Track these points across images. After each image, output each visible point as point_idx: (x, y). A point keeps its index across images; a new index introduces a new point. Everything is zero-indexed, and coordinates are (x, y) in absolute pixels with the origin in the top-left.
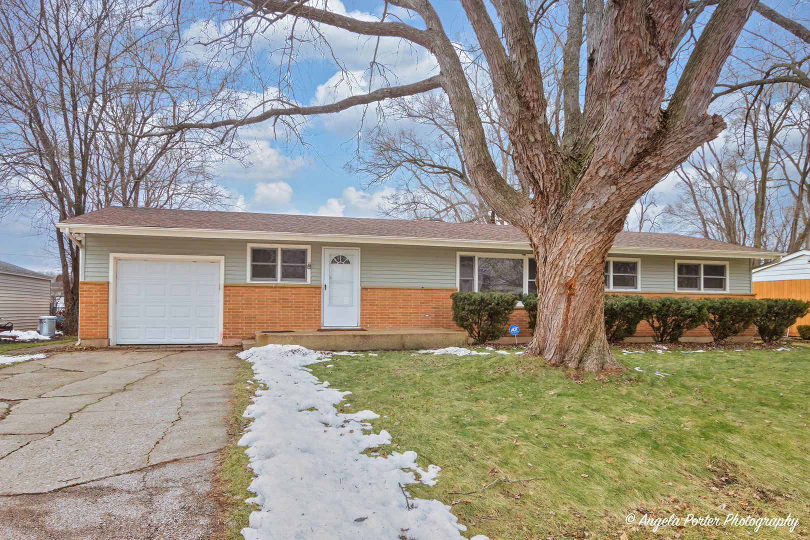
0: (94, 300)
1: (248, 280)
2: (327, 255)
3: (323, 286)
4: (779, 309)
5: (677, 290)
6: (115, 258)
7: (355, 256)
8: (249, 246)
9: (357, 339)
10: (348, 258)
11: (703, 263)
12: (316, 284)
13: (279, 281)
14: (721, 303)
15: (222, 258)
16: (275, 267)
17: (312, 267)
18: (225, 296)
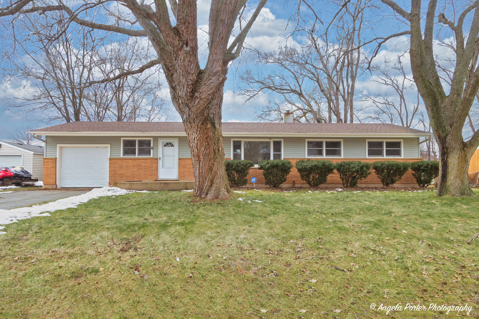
0: (49, 166)
1: (122, 156)
2: (161, 143)
3: (159, 158)
4: (424, 167)
5: (367, 157)
6: (60, 147)
7: (176, 142)
8: (122, 139)
9: (162, 185)
10: (173, 143)
11: (385, 141)
12: (155, 157)
13: (137, 156)
14: (382, 164)
15: (109, 145)
16: (136, 148)
17: (154, 149)
18: (110, 164)
